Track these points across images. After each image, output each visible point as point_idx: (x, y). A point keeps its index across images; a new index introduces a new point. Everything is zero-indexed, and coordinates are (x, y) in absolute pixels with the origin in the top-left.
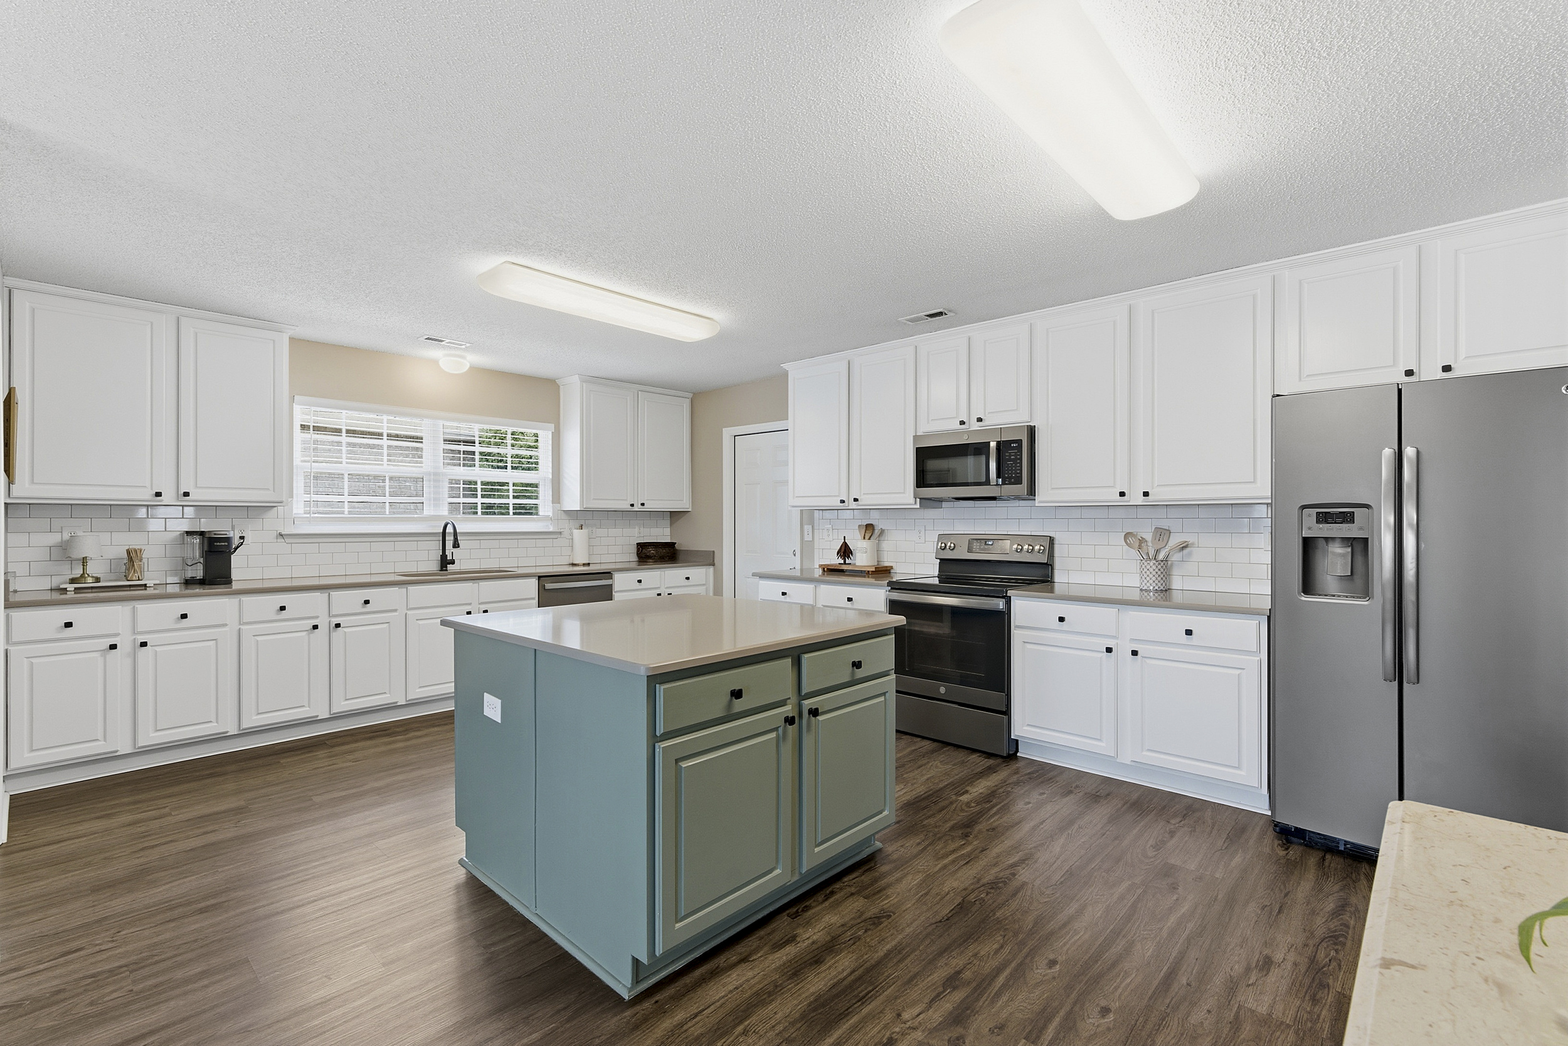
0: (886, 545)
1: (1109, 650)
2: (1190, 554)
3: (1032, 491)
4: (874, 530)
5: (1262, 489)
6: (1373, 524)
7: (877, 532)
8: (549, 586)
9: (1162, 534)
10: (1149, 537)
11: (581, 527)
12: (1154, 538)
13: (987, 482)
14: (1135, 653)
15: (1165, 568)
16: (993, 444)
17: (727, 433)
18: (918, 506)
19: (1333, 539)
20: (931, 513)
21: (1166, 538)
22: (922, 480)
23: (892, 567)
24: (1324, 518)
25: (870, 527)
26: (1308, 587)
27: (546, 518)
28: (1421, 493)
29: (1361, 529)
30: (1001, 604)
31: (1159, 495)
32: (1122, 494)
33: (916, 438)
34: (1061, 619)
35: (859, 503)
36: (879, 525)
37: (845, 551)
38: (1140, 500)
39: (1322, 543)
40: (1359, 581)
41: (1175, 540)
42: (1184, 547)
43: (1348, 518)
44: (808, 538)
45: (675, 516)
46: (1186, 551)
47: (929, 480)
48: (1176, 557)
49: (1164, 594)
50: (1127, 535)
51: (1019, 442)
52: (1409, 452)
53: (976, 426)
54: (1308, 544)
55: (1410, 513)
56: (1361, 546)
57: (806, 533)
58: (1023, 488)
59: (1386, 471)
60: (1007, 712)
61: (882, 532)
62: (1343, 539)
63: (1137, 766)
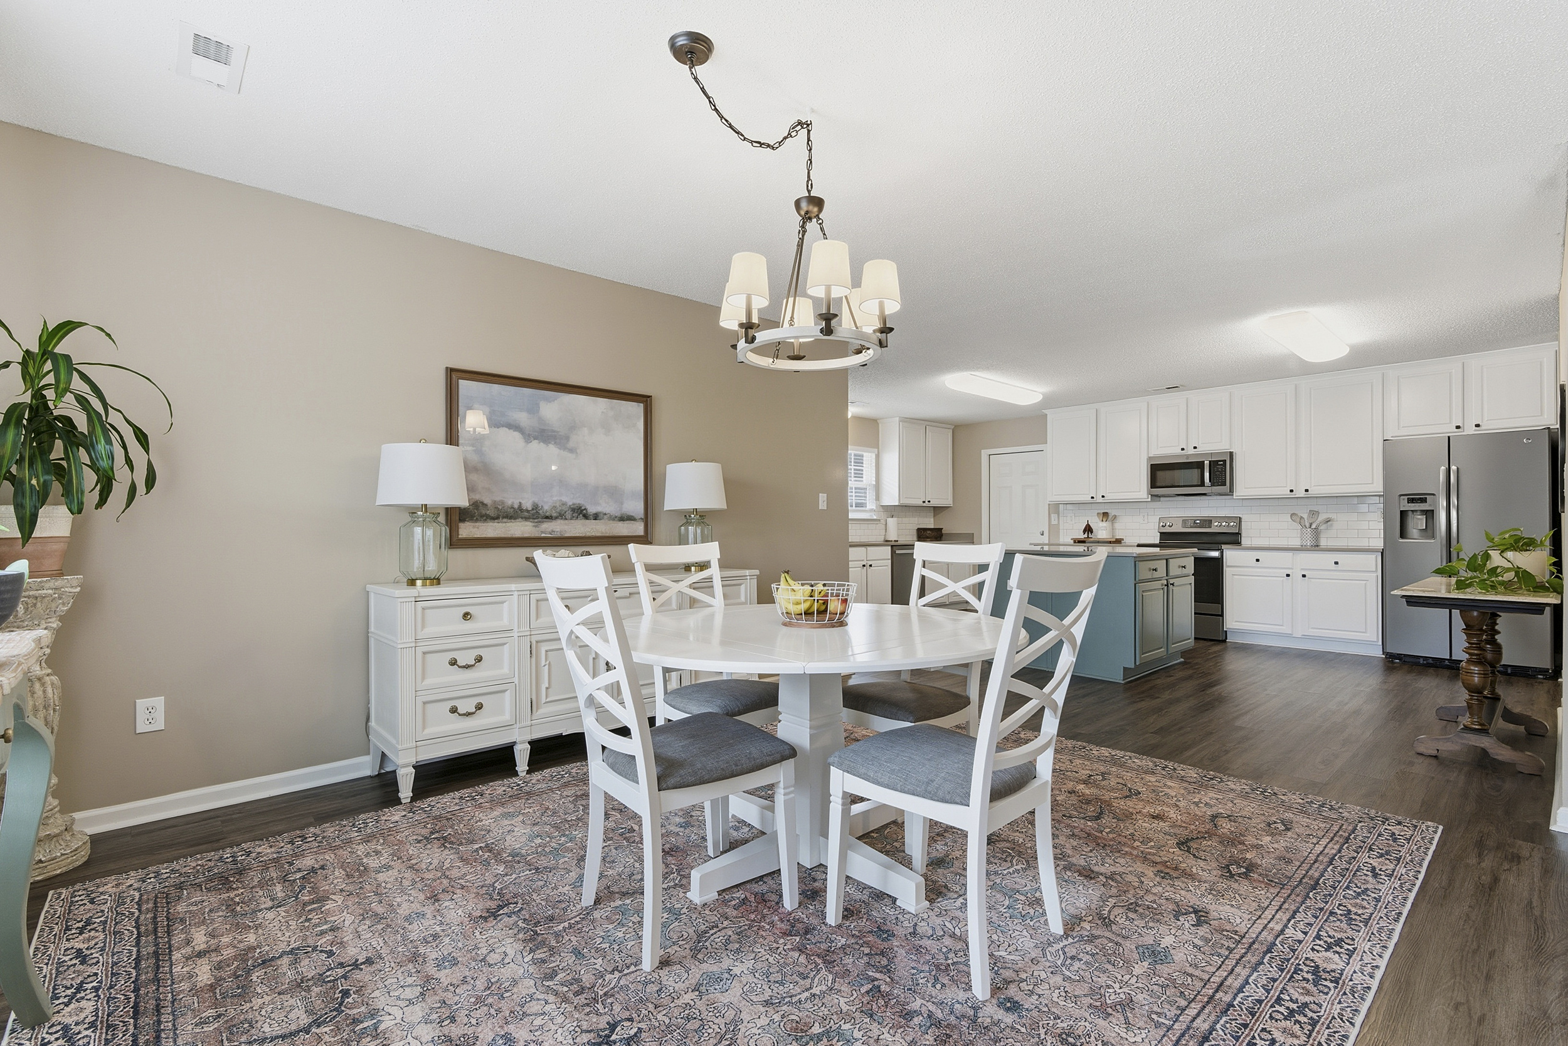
0: (1117, 525)
1: (1288, 575)
2: (1332, 525)
3: (1231, 490)
4: (1108, 516)
5: (1378, 486)
6: (1436, 503)
7: (1110, 517)
8: (898, 552)
9: (1314, 513)
10: (1305, 516)
11: (892, 517)
12: (1309, 516)
13: (1202, 484)
14: (1304, 576)
15: (1317, 533)
16: (1207, 462)
17: (984, 453)
18: (1149, 500)
19: (1416, 511)
20: (1157, 504)
21: (1316, 517)
22: (1154, 484)
23: (1123, 539)
24: (1411, 501)
25: (1105, 515)
26: (1403, 534)
27: (871, 510)
28: (1460, 489)
29: (1430, 505)
30: (1215, 554)
31: (1313, 491)
32: (1292, 491)
33: (1150, 458)
34: (1258, 560)
35: (1105, 498)
36: (1112, 513)
37: (1088, 529)
38: (1303, 494)
39: (1410, 513)
40: (1430, 532)
41: (1322, 517)
42: (1328, 521)
43: (1424, 500)
44: (1054, 522)
45: (937, 510)
46: (1329, 523)
47: (1158, 484)
48: (1322, 527)
49: (1316, 547)
50: (1292, 515)
51: (1225, 461)
52: (1453, 468)
53: (1192, 451)
54: (1403, 514)
55: (1454, 499)
56: (1430, 514)
57: (1053, 519)
58: (1226, 488)
59: (1442, 477)
60: (1222, 615)
61: (1115, 517)
62: (1422, 511)
63: (1305, 637)
